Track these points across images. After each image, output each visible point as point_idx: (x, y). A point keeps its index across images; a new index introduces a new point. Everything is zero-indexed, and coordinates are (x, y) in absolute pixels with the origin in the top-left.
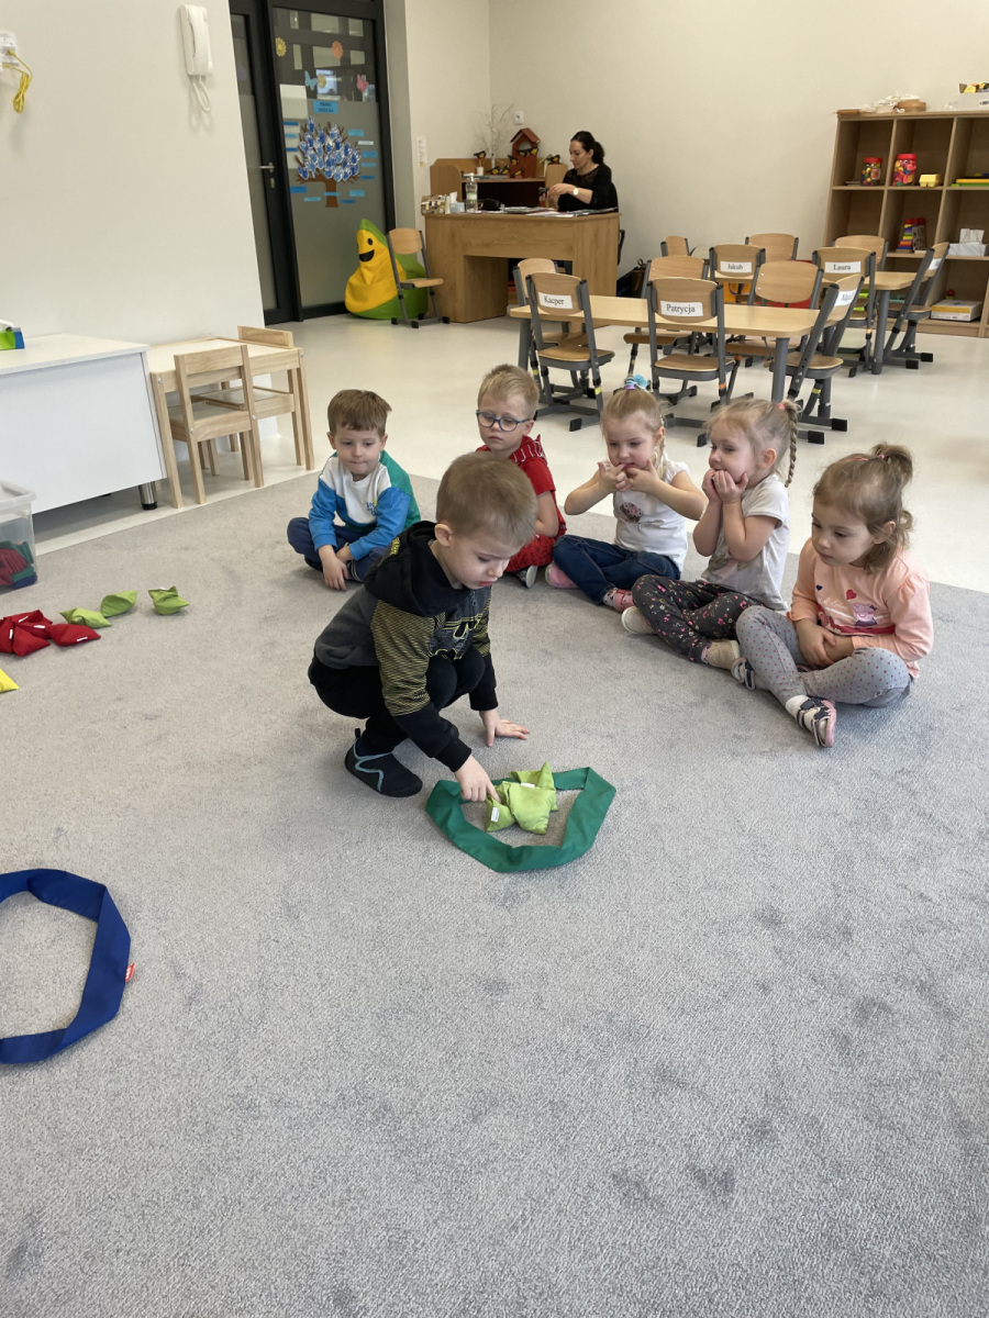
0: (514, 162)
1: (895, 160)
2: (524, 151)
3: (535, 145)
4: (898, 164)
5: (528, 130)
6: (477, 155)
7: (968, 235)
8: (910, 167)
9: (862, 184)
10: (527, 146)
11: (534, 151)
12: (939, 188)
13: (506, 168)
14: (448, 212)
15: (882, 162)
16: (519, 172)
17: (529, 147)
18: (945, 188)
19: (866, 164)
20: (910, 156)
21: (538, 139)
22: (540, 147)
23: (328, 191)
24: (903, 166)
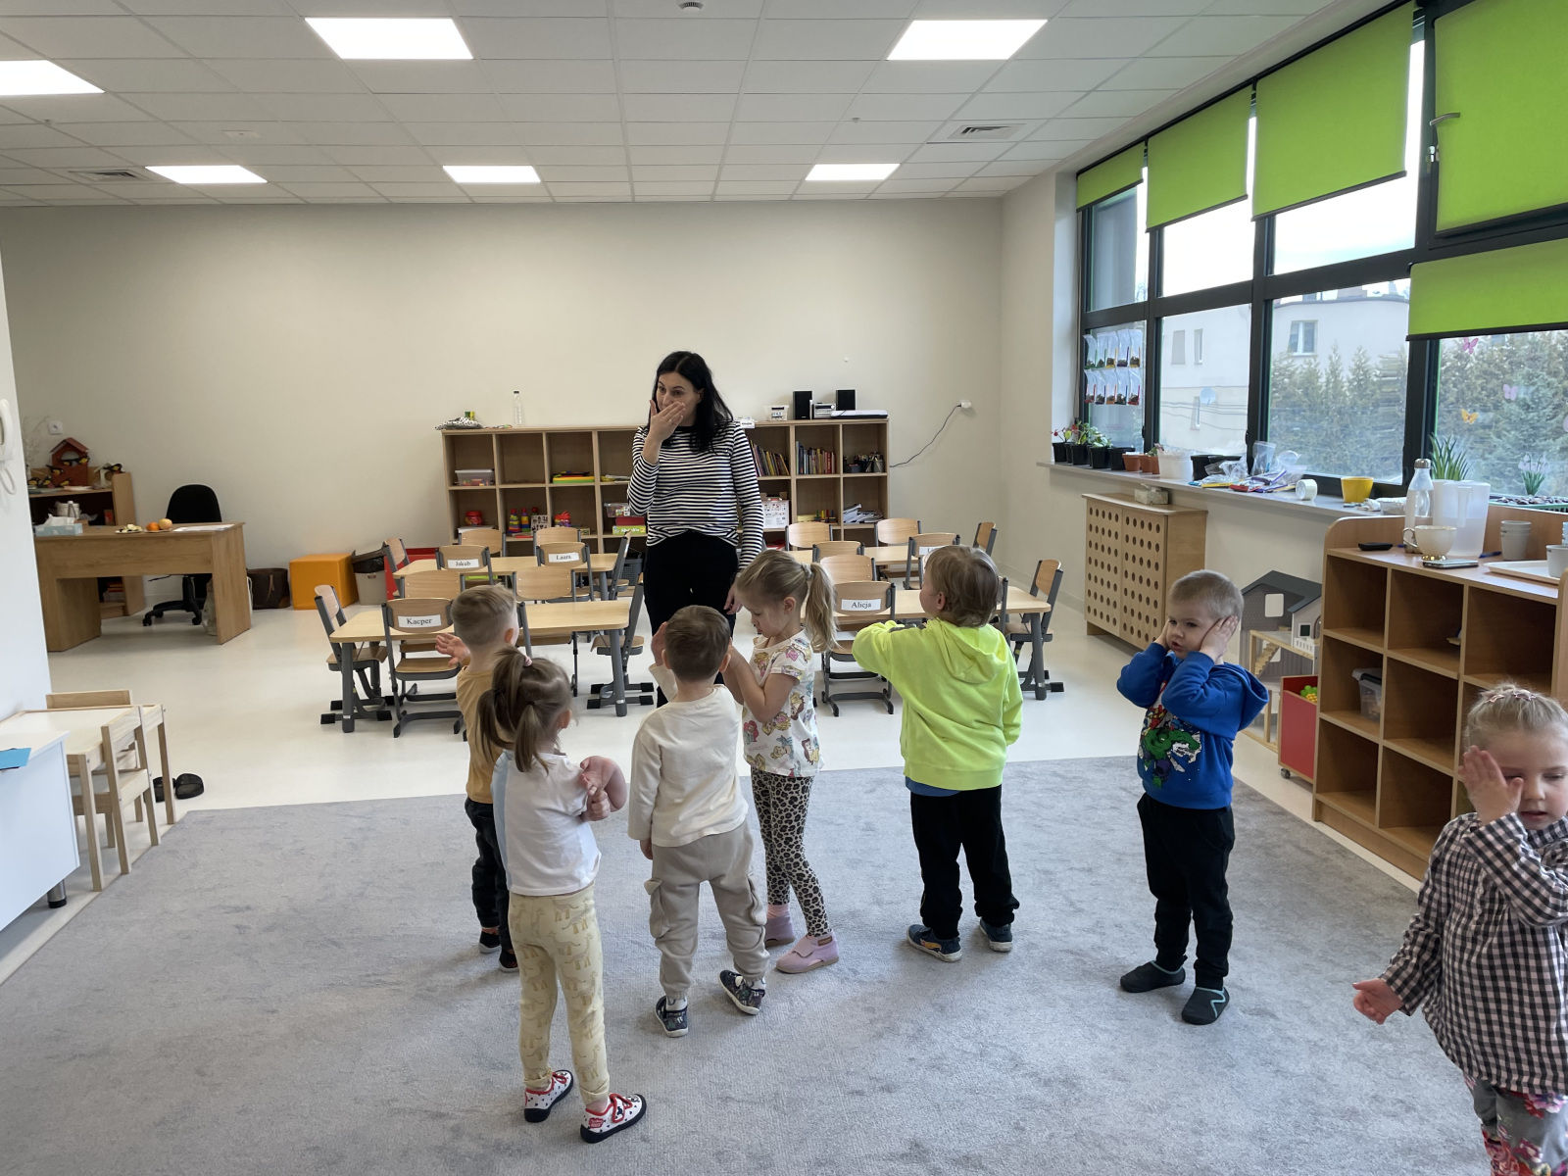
0: (57, 472)
2: (70, 461)
5: (71, 439)
9: (472, 484)
10: (71, 456)
11: (84, 461)
13: (47, 479)
16: (67, 482)
17: (77, 457)
18: (547, 486)
21: (86, 449)
22: (89, 455)
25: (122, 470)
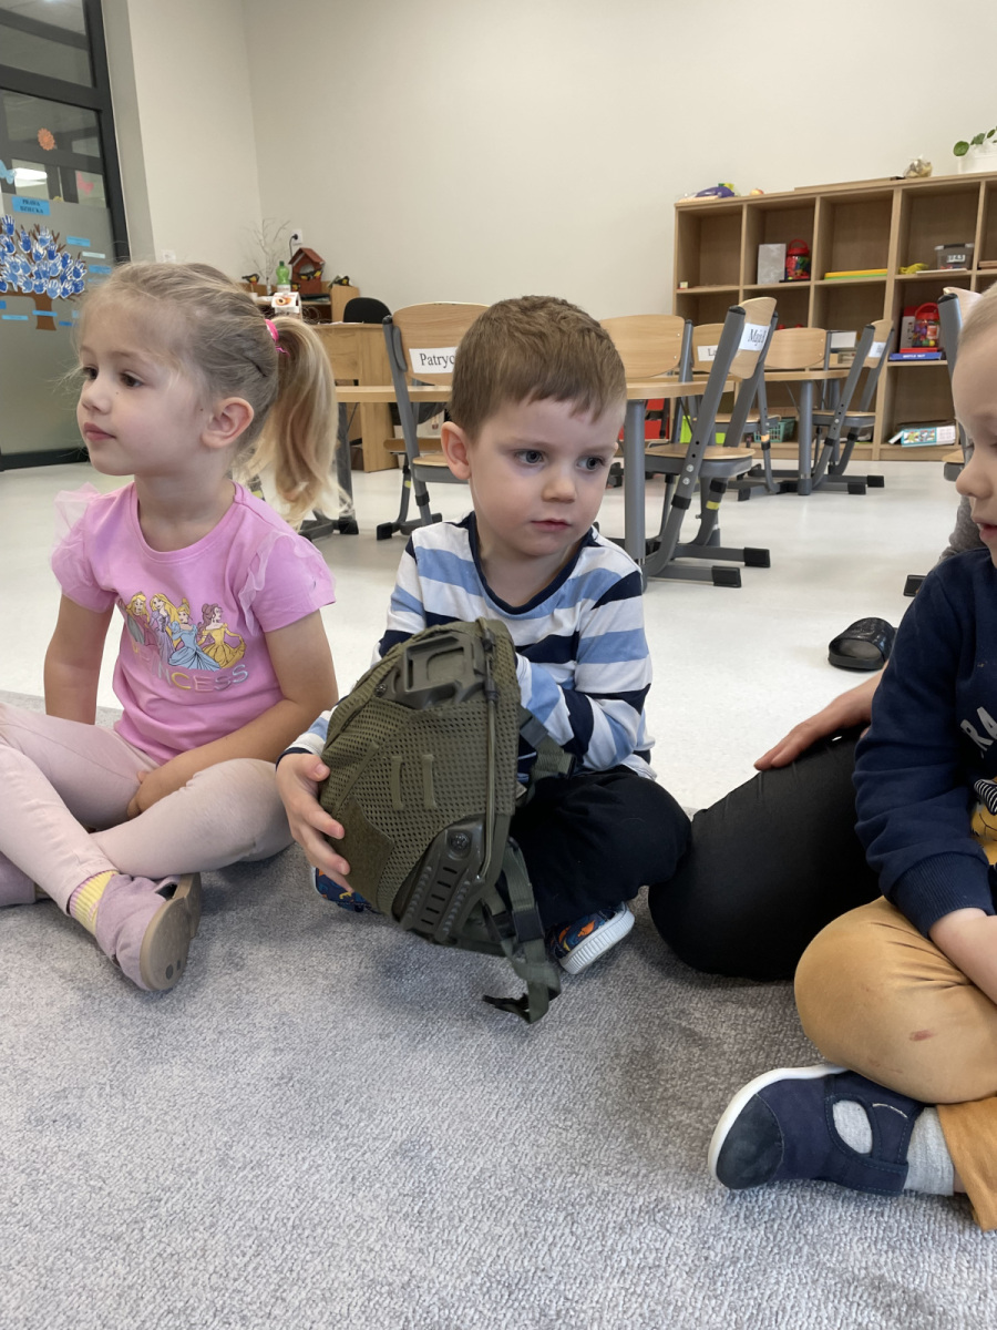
2: (306, 273)
3: (318, 266)
5: (310, 250)
6: (247, 278)
11: (318, 274)
12: (804, 283)
17: (312, 270)
18: (813, 284)
21: (321, 260)
22: (325, 269)
23: (38, 308)
25: (350, 283)
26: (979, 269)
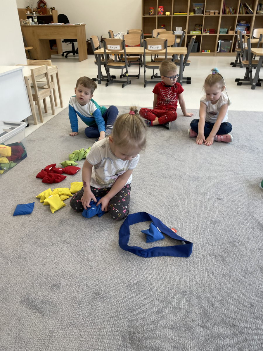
0: (39, 9)
1: (158, 8)
2: (42, 6)
3: (45, 4)
4: (159, 9)
6: (27, 7)
7: (178, 29)
8: (162, 10)
9: (150, 15)
10: (42, 5)
11: (45, 6)
12: (170, 16)
14: (30, 25)
15: (155, 9)
16: (41, 13)
18: (172, 16)
19: (150, 9)
20: (162, 7)
21: (46, 2)
22: (47, 4)
24: (161, 10)
26: (205, 14)
